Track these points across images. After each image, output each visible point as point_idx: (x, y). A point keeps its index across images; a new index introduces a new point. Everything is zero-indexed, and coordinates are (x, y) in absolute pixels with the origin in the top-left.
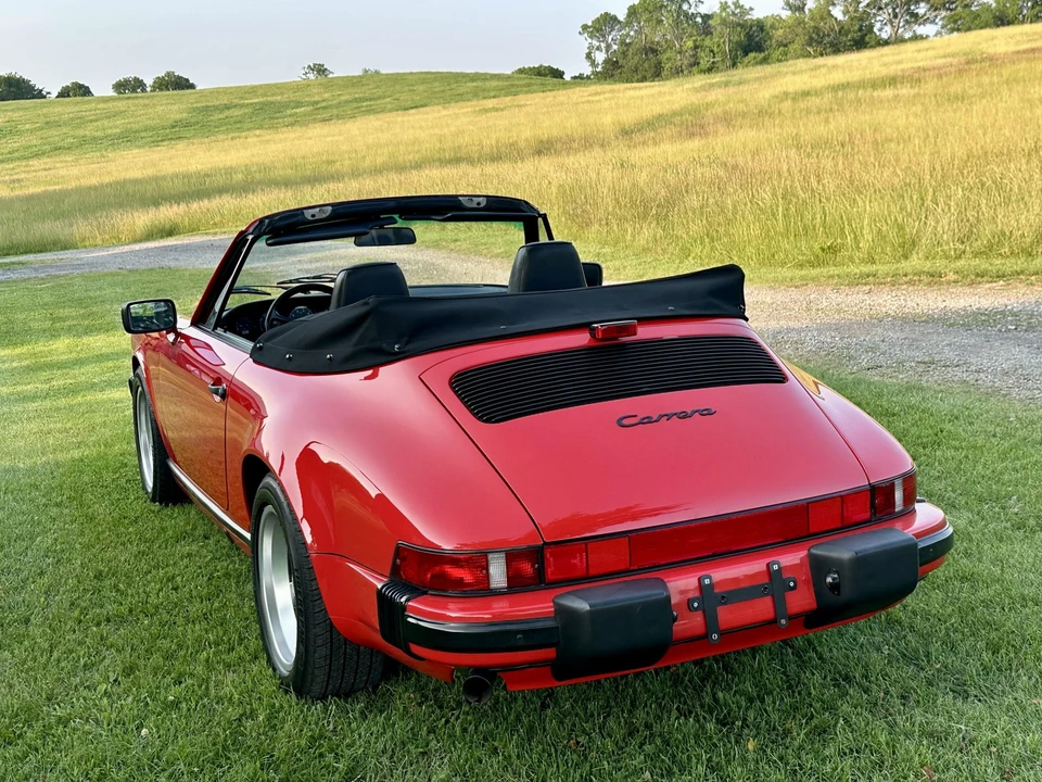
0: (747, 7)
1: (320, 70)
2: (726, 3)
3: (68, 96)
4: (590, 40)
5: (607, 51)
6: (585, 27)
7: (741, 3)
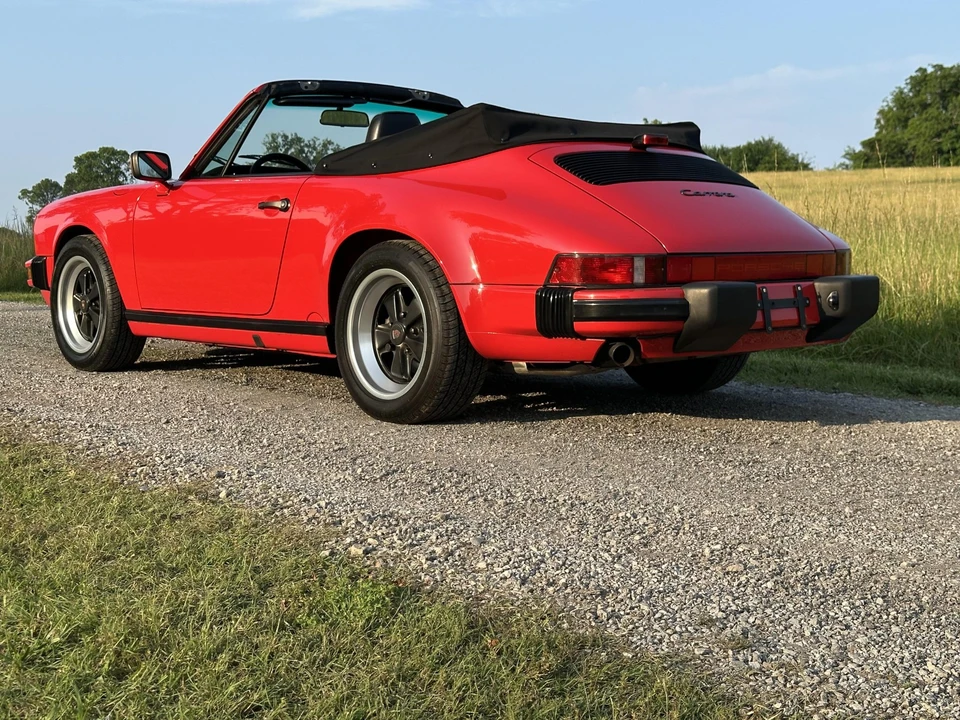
4: (31, 205)
6: (25, 193)
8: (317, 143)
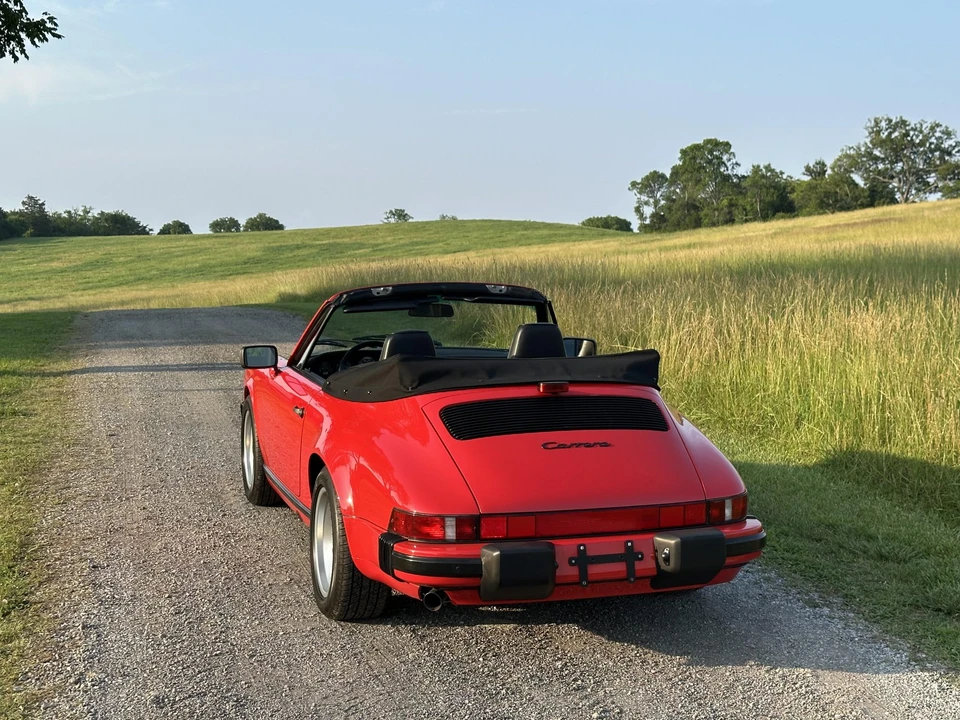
0: (778, 171)
1: (401, 215)
2: (759, 166)
3: (169, 233)
4: (639, 196)
5: (655, 206)
6: (634, 184)
7: (773, 167)
8: (924, 127)
